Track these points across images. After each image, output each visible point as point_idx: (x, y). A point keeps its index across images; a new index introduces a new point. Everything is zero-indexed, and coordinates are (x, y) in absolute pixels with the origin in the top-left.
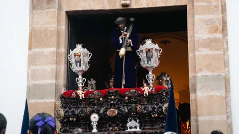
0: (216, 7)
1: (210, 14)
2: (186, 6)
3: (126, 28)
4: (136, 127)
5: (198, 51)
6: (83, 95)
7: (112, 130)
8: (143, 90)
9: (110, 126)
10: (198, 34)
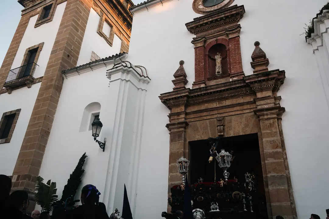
0: (276, 132)
1: (272, 137)
2: (257, 133)
3: (214, 144)
4: (216, 209)
5: (267, 160)
6: (184, 188)
8: (220, 183)
10: (266, 150)
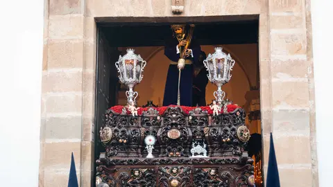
1: (291, 28)
3: (184, 36)
4: (202, 154)
5: (275, 77)
6: (136, 112)
7: (172, 156)
8: (212, 108)
9: (169, 150)
10: (275, 54)
